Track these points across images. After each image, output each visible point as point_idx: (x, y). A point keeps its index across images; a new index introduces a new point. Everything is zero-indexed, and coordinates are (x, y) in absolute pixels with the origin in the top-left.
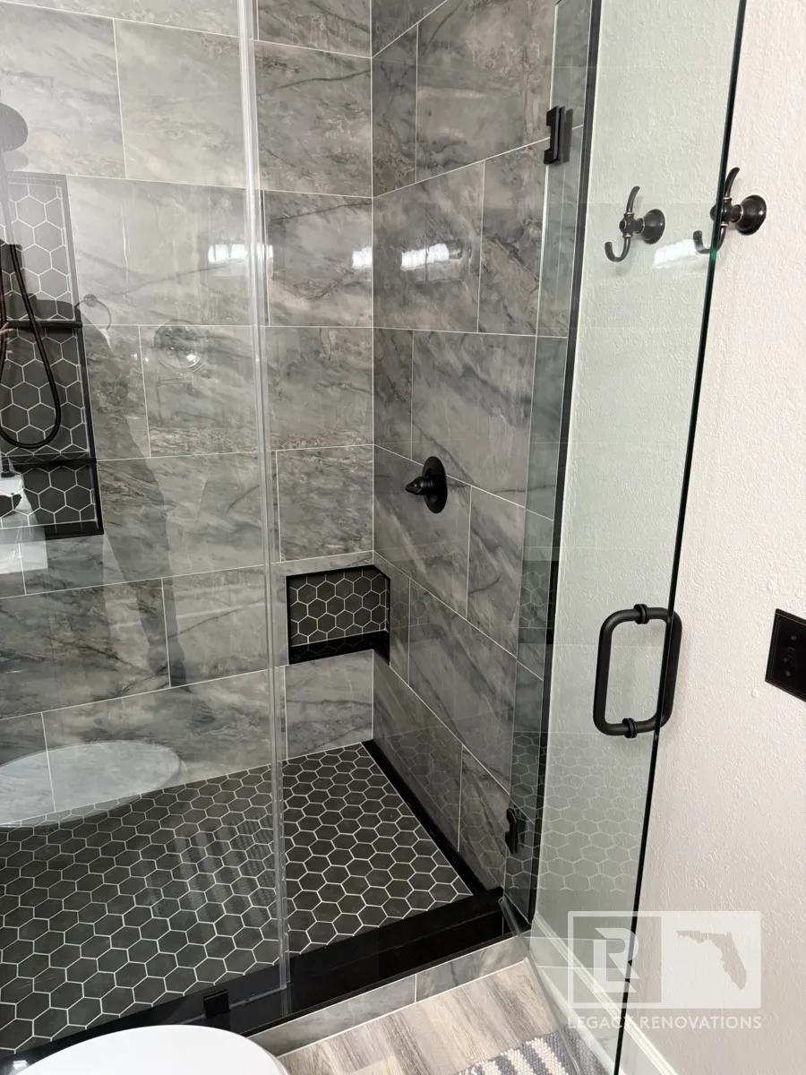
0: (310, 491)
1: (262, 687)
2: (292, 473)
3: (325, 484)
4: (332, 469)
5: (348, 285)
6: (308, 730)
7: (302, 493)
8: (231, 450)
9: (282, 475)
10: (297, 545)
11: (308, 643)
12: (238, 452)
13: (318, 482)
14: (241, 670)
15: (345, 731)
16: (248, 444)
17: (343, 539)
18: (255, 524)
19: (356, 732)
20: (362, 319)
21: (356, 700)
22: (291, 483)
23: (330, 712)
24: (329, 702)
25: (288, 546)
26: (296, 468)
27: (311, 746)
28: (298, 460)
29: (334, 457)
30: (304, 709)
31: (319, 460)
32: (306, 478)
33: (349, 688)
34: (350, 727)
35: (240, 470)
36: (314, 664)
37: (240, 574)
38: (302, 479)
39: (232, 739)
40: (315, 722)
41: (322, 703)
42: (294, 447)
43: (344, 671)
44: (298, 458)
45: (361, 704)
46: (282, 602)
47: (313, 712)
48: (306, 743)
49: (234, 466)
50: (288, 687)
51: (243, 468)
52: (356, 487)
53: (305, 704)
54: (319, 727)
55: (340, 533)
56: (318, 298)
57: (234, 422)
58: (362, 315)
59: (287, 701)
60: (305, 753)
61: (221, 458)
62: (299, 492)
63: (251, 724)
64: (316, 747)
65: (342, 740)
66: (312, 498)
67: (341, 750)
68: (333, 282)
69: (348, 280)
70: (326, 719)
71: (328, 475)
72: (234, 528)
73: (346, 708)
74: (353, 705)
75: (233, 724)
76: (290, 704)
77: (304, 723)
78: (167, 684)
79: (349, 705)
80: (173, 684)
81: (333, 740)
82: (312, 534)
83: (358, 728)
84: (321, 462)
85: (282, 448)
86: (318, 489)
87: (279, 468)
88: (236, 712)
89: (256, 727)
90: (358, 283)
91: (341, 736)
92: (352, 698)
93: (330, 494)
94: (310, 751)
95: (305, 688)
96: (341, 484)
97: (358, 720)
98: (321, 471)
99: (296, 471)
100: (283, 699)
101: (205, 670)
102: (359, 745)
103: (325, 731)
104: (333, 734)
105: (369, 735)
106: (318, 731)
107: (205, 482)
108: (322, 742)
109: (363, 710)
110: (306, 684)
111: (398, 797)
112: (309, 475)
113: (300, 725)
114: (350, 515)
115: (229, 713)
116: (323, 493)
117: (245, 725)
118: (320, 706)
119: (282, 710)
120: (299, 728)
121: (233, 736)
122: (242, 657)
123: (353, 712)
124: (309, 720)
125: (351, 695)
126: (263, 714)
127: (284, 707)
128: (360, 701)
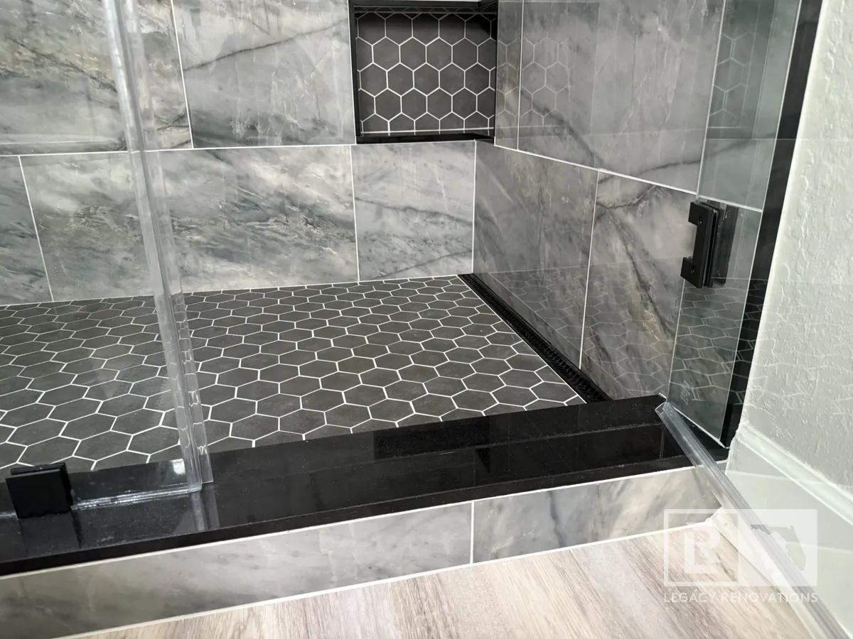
1: (320, 171)
6: (386, 245)
11: (389, 131)
14: (289, 140)
15: (436, 255)
19: (450, 260)
21: (452, 214)
23: (417, 225)
24: (415, 210)
27: (389, 268)
30: (379, 214)
33: (440, 194)
34: (444, 251)
36: (392, 148)
39: (280, 238)
40: (395, 236)
41: (406, 209)
43: (434, 167)
45: (458, 220)
46: (345, 42)
47: (392, 222)
48: (383, 264)
50: (357, 179)
53: (380, 208)
54: (399, 243)
59: (356, 199)
60: (383, 277)
63: (307, 223)
64: (397, 271)
65: (431, 268)
70: (411, 234)
73: (436, 223)
74: (447, 221)
75: (284, 218)
76: (358, 203)
77: (380, 234)
78: (188, 142)
79: (441, 219)
80: (198, 143)
81: (420, 265)
83: (455, 254)
88: (286, 201)
89: (315, 228)
91: (431, 261)
92: (446, 210)
94: (388, 275)
95: (381, 184)
97: (454, 242)
100: (351, 195)
101: (239, 130)
102: (456, 278)
103: (410, 251)
104: (419, 257)
105: (468, 267)
106: (400, 249)
108: (404, 265)
109: (460, 230)
110: (381, 178)
111: (495, 316)
113: (375, 237)
115: (277, 200)
117: (299, 222)
118: (402, 214)
119: (349, 211)
120: (374, 241)
121: (284, 235)
122: (290, 118)
123: (447, 230)
124: (386, 231)
125: (444, 205)
126: (324, 211)
127: (351, 206)
128: (456, 216)
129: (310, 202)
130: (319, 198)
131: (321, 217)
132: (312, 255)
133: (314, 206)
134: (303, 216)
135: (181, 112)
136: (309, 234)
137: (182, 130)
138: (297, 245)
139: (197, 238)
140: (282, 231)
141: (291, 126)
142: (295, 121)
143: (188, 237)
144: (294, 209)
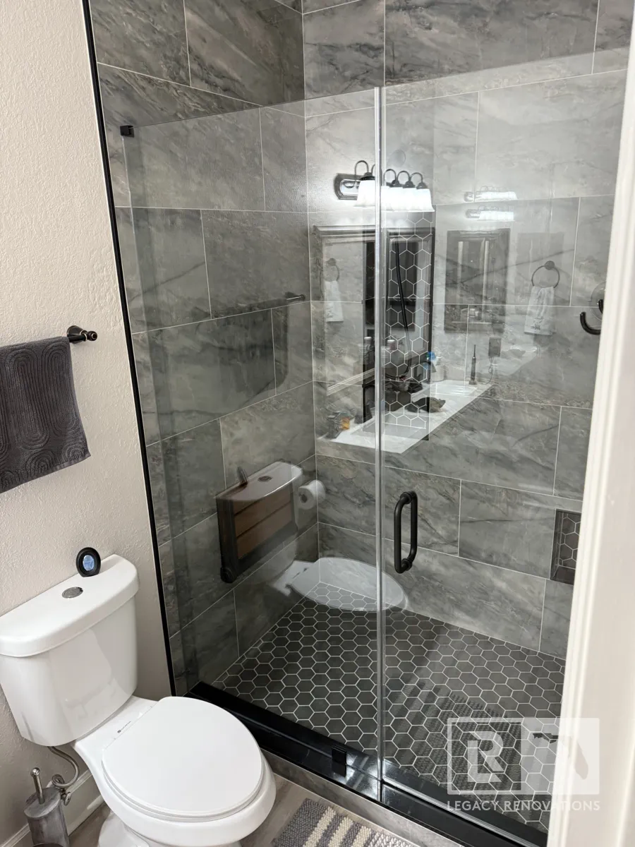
1: (526, 587)
2: (573, 427)
7: (580, 445)
9: (564, 427)
12: (528, 402)
14: (510, 566)
16: (538, 397)
18: (535, 460)
22: (571, 435)
25: (562, 485)
26: (577, 423)
27: (561, 652)
28: (580, 417)
30: (558, 620)
35: (528, 416)
37: (517, 495)
38: (583, 433)
39: (496, 612)
42: (578, 406)
46: (551, 528)
48: (556, 648)
49: (524, 413)
50: (546, 597)
51: (531, 415)
53: (559, 616)
57: (528, 379)
59: (545, 607)
60: (556, 656)
62: (577, 443)
63: (513, 610)
72: (518, 459)
75: (500, 604)
76: (546, 610)
77: (557, 631)
78: (456, 553)
80: (461, 555)
85: (567, 405)
88: (503, 596)
89: (517, 614)
94: (559, 655)
99: (578, 426)
100: (541, 604)
101: (483, 555)
107: (499, 420)
110: (563, 601)
113: (553, 631)
115: (498, 594)
117: (509, 609)
119: (540, 612)
121: (498, 612)
126: (524, 607)
127: (541, 610)
129: (516, 600)
130: (522, 600)
131: (521, 610)
132: (512, 627)
133: (518, 603)
134: (511, 606)
135: (456, 539)
136: (513, 616)
137: (454, 547)
138: (505, 619)
140: (498, 610)
141: (512, 561)
142: (515, 559)
144: (507, 601)
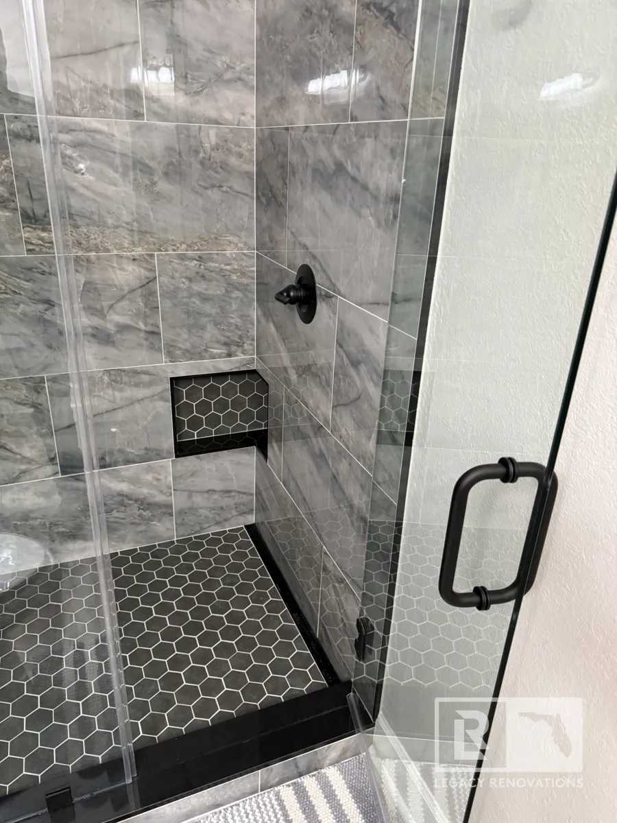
0: (191, 295)
1: (149, 477)
2: (173, 277)
3: (206, 290)
4: (213, 274)
5: (229, 81)
6: (194, 514)
7: (183, 298)
8: (108, 250)
9: (162, 278)
10: (180, 349)
11: (196, 438)
12: (115, 252)
13: (199, 287)
14: (128, 462)
15: (230, 516)
16: (126, 245)
17: (225, 344)
18: (136, 326)
19: (239, 517)
20: (243, 118)
21: (238, 490)
22: (172, 287)
23: (215, 500)
24: (214, 491)
25: (171, 349)
26: (177, 271)
27: (197, 528)
28: (178, 264)
29: (216, 263)
30: (190, 496)
31: (200, 265)
32: (187, 282)
33: (232, 479)
34: (234, 513)
35: (118, 272)
36: (199, 458)
37: (123, 374)
38: (184, 283)
39: (121, 521)
40: (201, 508)
41: (208, 491)
42: (174, 250)
43: (228, 465)
44: (179, 261)
45: (244, 493)
46: (168, 401)
47: (199, 500)
48: (192, 526)
49: (113, 267)
50: (175, 478)
51: (122, 269)
52: (237, 294)
53: (191, 493)
54: (204, 512)
55: (223, 339)
56: (197, 93)
57: (110, 221)
58: (243, 114)
59: (174, 490)
60: (192, 534)
61: (98, 258)
62: (180, 295)
63: (139, 509)
64: (202, 529)
65: (226, 524)
66: (194, 303)
67: (225, 532)
68: (212, 76)
69: (229, 75)
70: (212, 505)
71: (210, 281)
72: (115, 329)
73: (230, 497)
74: (237, 494)
76: (176, 492)
77: (190, 509)
78: (57, 473)
79: (233, 494)
80: (63, 473)
81: (218, 523)
82: (195, 338)
83: (242, 514)
84: (202, 267)
85: (162, 251)
86: (199, 294)
87: (159, 271)
88: (125, 498)
89: (145, 511)
90: (240, 79)
91: (225, 520)
92: (236, 488)
93: (212, 300)
94: (196, 532)
95: (192, 479)
96: (224, 290)
97: (242, 507)
98: (203, 276)
99: (177, 275)
100: (170, 488)
102: (242, 528)
103: (211, 516)
104: (218, 518)
105: (252, 519)
106: (203, 515)
107: (83, 282)
108: (207, 525)
109: (245, 499)
110: (192, 475)
111: (270, 579)
112: (190, 279)
113: (186, 511)
114: (232, 321)
115: (118, 499)
116: (205, 298)
117: (134, 510)
118: (206, 495)
120: (186, 513)
122: (129, 450)
123: (237, 500)
124: (195, 506)
125: (234, 485)
126: (152, 500)
127: (171, 495)
128: (243, 491)
129: (142, 497)
130: (149, 493)
131: (149, 504)
132: (142, 528)
133: (145, 498)
134: (136, 505)
135: (52, 456)
136: (140, 516)
137: (53, 467)
138: (132, 524)
139: (62, 529)
140: (123, 517)
141: (130, 454)
142: (133, 451)
143: (56, 530)
144: (131, 502)
